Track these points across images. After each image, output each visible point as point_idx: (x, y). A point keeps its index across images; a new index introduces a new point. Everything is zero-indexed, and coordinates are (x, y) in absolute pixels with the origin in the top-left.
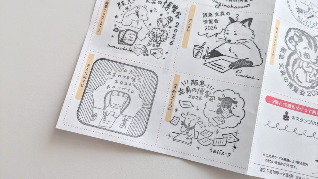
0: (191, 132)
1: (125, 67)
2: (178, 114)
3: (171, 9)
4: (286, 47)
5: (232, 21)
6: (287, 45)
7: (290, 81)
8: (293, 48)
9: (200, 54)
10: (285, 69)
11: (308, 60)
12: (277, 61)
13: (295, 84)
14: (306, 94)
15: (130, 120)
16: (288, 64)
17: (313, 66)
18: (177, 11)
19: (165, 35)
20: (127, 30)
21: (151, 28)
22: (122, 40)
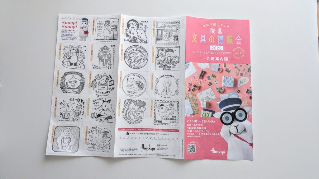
0: (95, 146)
1: (67, 127)
2: (89, 141)
3: (81, 101)
4: (124, 108)
5: (104, 101)
6: (125, 107)
7: (128, 120)
8: (128, 107)
9: (94, 117)
10: (125, 116)
11: (135, 110)
12: (121, 114)
13: (130, 121)
14: (135, 123)
15: (72, 147)
16: (126, 114)
17: (137, 112)
18: (83, 102)
19: (80, 112)
20: (65, 113)
21: (74, 110)
22: (64, 117)
